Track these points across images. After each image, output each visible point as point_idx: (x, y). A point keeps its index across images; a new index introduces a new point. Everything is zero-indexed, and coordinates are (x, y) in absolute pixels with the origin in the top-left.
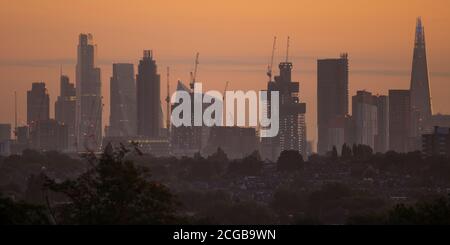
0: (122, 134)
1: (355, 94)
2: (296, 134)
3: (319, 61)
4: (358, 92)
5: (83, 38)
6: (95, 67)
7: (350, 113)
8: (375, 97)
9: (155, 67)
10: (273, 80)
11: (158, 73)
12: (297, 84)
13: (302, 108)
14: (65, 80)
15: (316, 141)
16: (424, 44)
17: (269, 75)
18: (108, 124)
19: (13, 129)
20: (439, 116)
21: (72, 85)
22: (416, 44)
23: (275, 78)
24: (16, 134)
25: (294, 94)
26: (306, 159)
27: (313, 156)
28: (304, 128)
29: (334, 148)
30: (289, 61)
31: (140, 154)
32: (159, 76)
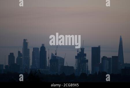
0: (35, 68)
1: (102, 57)
2: (85, 68)
3: (92, 48)
4: (103, 57)
5: (25, 40)
6: (28, 48)
7: (101, 63)
8: (108, 58)
9: (45, 48)
10: (79, 53)
11: (46, 50)
12: (86, 54)
13: (87, 61)
14: (19, 52)
15: (91, 70)
16: (122, 43)
17: (78, 51)
18: (31, 65)
19: (4, 66)
20: (126, 64)
21: (21, 53)
22: (120, 43)
23: (80, 52)
24: (5, 67)
25: (85, 57)
26: (88, 75)
27: (90, 75)
28: (87, 67)
29: (96, 72)
30: (83, 47)
31: (41, 73)
32: (46, 51)
